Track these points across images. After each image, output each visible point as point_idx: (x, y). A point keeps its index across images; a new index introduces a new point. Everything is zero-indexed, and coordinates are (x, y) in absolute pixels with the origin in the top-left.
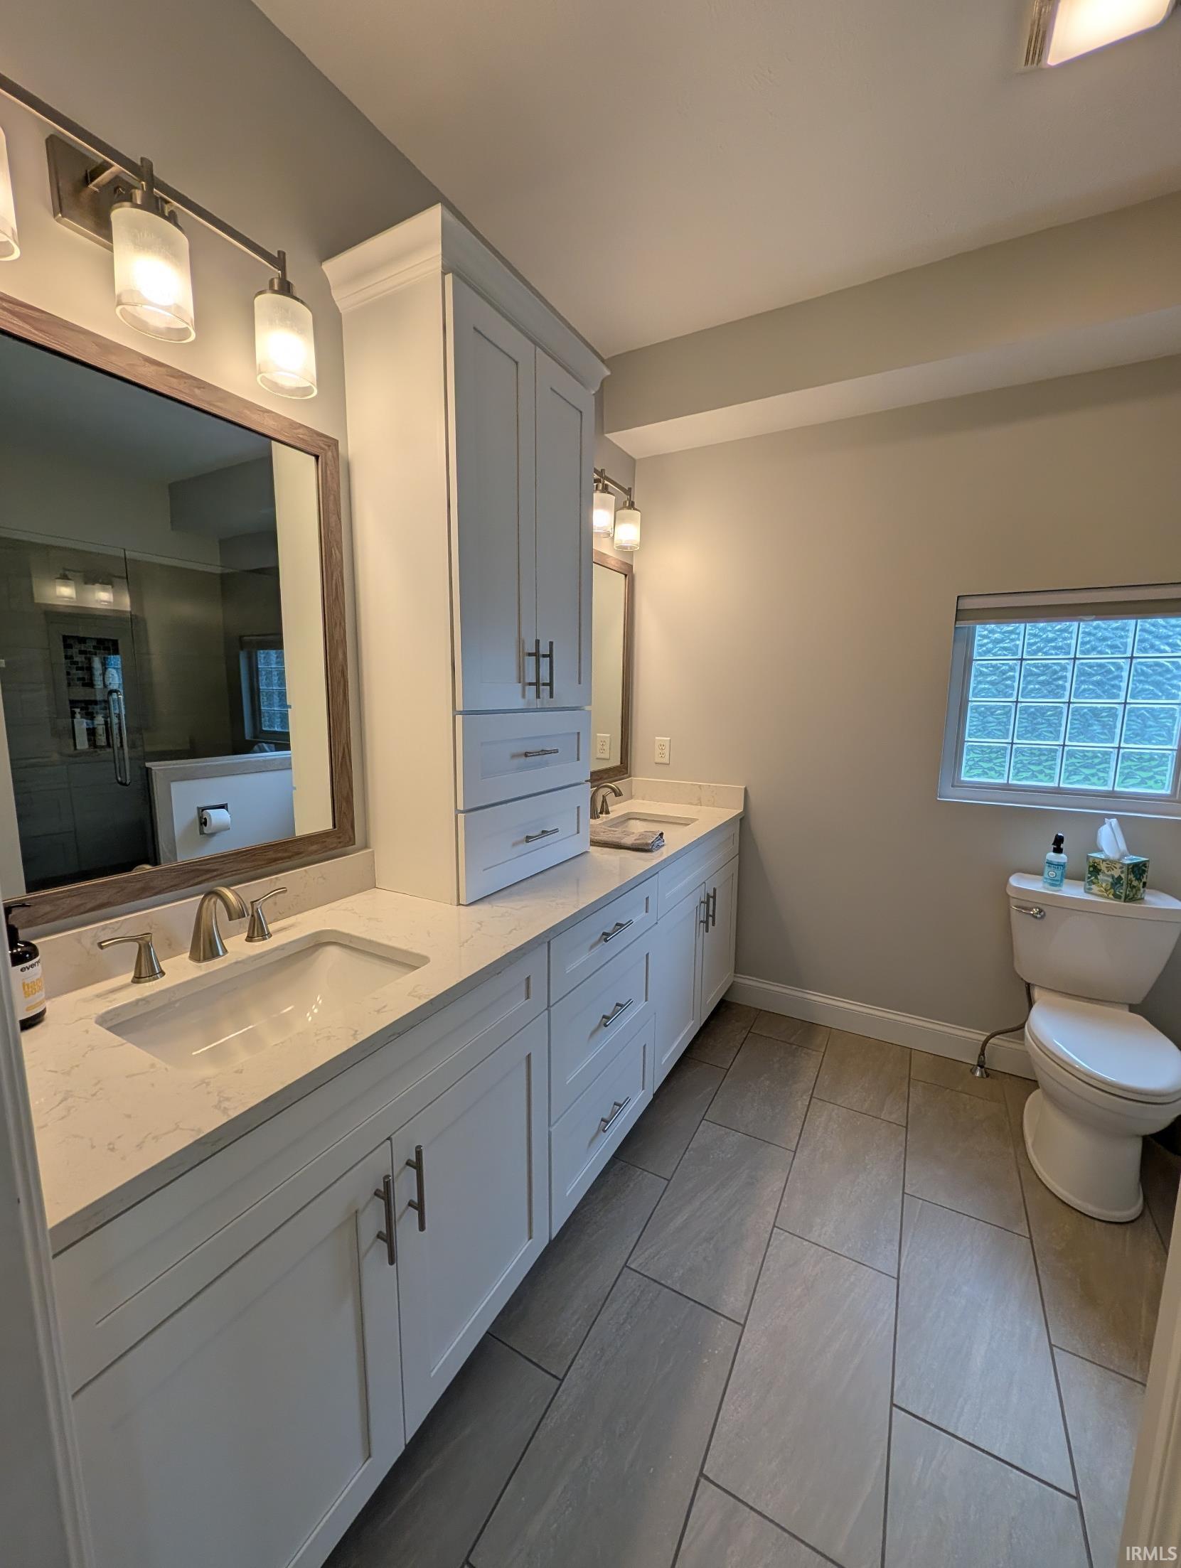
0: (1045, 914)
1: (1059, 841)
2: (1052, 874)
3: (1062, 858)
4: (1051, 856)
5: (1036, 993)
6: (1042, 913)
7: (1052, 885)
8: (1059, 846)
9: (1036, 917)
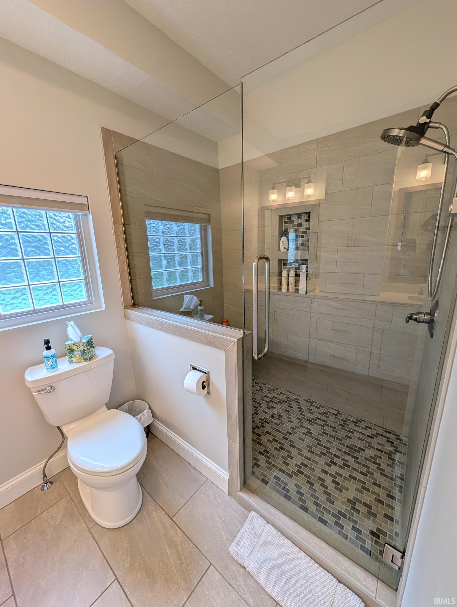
0: (54, 387)
1: (47, 342)
2: (50, 363)
3: (52, 351)
4: (46, 353)
5: (64, 429)
6: (53, 388)
7: (52, 368)
8: (48, 346)
9: (50, 392)
